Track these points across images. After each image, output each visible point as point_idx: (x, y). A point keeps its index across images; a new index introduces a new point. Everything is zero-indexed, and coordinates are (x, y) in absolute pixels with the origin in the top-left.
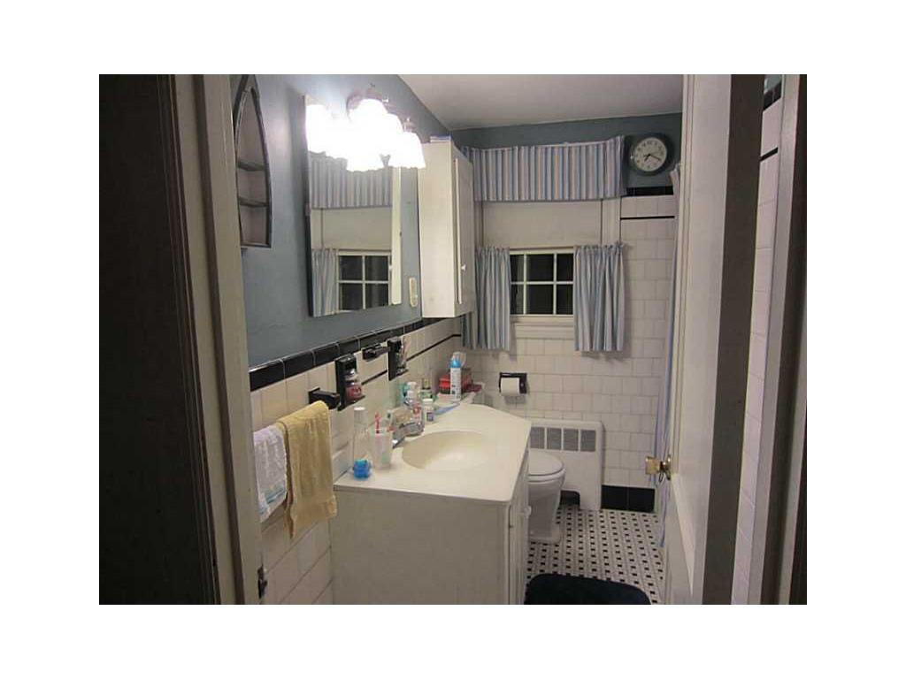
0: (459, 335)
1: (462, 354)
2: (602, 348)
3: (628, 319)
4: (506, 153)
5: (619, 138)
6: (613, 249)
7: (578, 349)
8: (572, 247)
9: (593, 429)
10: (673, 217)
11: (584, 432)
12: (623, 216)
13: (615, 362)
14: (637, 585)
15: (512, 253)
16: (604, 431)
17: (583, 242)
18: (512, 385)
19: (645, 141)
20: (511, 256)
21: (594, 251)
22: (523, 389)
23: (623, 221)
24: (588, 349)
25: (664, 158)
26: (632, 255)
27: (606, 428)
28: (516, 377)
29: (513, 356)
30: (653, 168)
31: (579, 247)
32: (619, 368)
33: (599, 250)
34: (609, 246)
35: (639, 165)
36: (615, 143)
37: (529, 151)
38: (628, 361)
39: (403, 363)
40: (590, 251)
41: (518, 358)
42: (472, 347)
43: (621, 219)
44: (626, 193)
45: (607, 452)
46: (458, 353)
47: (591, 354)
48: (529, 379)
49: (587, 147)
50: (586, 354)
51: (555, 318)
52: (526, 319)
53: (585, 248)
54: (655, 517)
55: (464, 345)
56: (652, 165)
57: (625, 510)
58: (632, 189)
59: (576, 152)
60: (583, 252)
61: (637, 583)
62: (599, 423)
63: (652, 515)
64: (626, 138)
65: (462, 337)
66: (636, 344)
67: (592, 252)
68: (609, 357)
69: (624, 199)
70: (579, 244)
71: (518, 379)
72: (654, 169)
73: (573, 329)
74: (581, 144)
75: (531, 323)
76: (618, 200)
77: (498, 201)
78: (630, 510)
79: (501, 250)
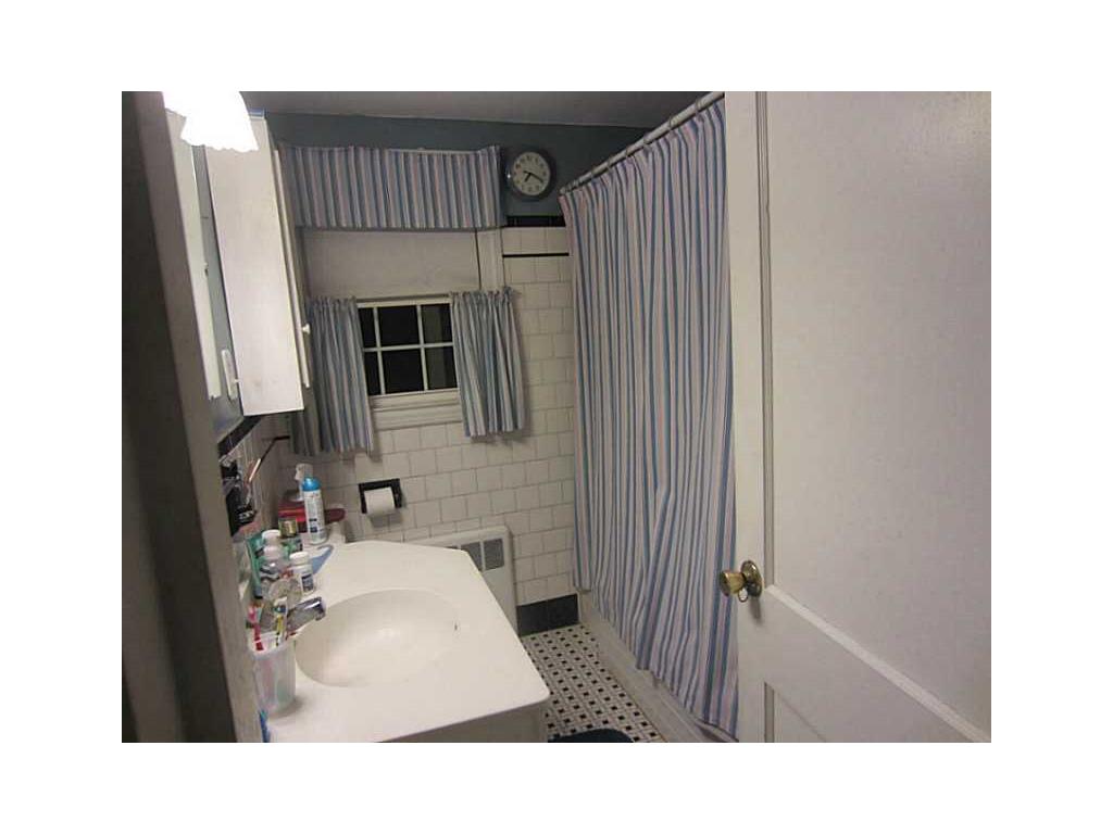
0: (287, 437)
1: (307, 465)
2: (500, 428)
3: (526, 387)
4: (336, 155)
5: (493, 148)
6: (500, 295)
7: (468, 434)
8: (446, 296)
9: (497, 537)
10: (567, 254)
11: (487, 544)
12: (506, 253)
13: (514, 443)
14: (608, 726)
15: (361, 305)
16: (511, 536)
17: (460, 287)
18: (381, 499)
19: (524, 156)
20: (360, 310)
21: (476, 299)
22: (399, 502)
23: (506, 259)
24: (482, 431)
25: (547, 179)
26: (521, 303)
27: (514, 532)
28: (388, 486)
29: (376, 457)
30: (535, 193)
31: (455, 294)
32: (520, 451)
33: (483, 298)
34: (495, 292)
35: (519, 187)
36: (490, 155)
37: (372, 154)
38: (531, 440)
39: (248, 501)
40: (471, 300)
41: (384, 458)
42: (312, 454)
43: (504, 256)
44: (506, 223)
45: (518, 562)
46: (301, 465)
47: (485, 439)
48: (403, 486)
49: (453, 156)
50: (477, 439)
51: (426, 396)
52: (386, 400)
53: (464, 295)
54: (582, 627)
55: (296, 452)
56: (533, 187)
57: (547, 630)
58: (513, 217)
59: (439, 161)
60: (462, 302)
61: (606, 722)
62: (503, 527)
63: (578, 626)
64: (501, 149)
65: (292, 439)
66: (538, 418)
67: (475, 302)
68: (508, 438)
69: (504, 230)
70: (455, 291)
71: (389, 489)
72: (537, 193)
73: (460, 407)
74: (446, 152)
75: (395, 406)
76: (498, 231)
77: (329, 228)
78: (553, 628)
79: (342, 301)
